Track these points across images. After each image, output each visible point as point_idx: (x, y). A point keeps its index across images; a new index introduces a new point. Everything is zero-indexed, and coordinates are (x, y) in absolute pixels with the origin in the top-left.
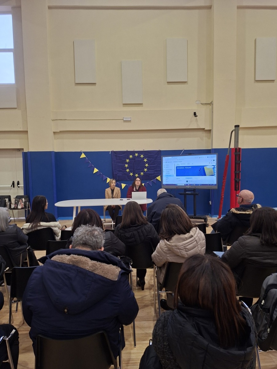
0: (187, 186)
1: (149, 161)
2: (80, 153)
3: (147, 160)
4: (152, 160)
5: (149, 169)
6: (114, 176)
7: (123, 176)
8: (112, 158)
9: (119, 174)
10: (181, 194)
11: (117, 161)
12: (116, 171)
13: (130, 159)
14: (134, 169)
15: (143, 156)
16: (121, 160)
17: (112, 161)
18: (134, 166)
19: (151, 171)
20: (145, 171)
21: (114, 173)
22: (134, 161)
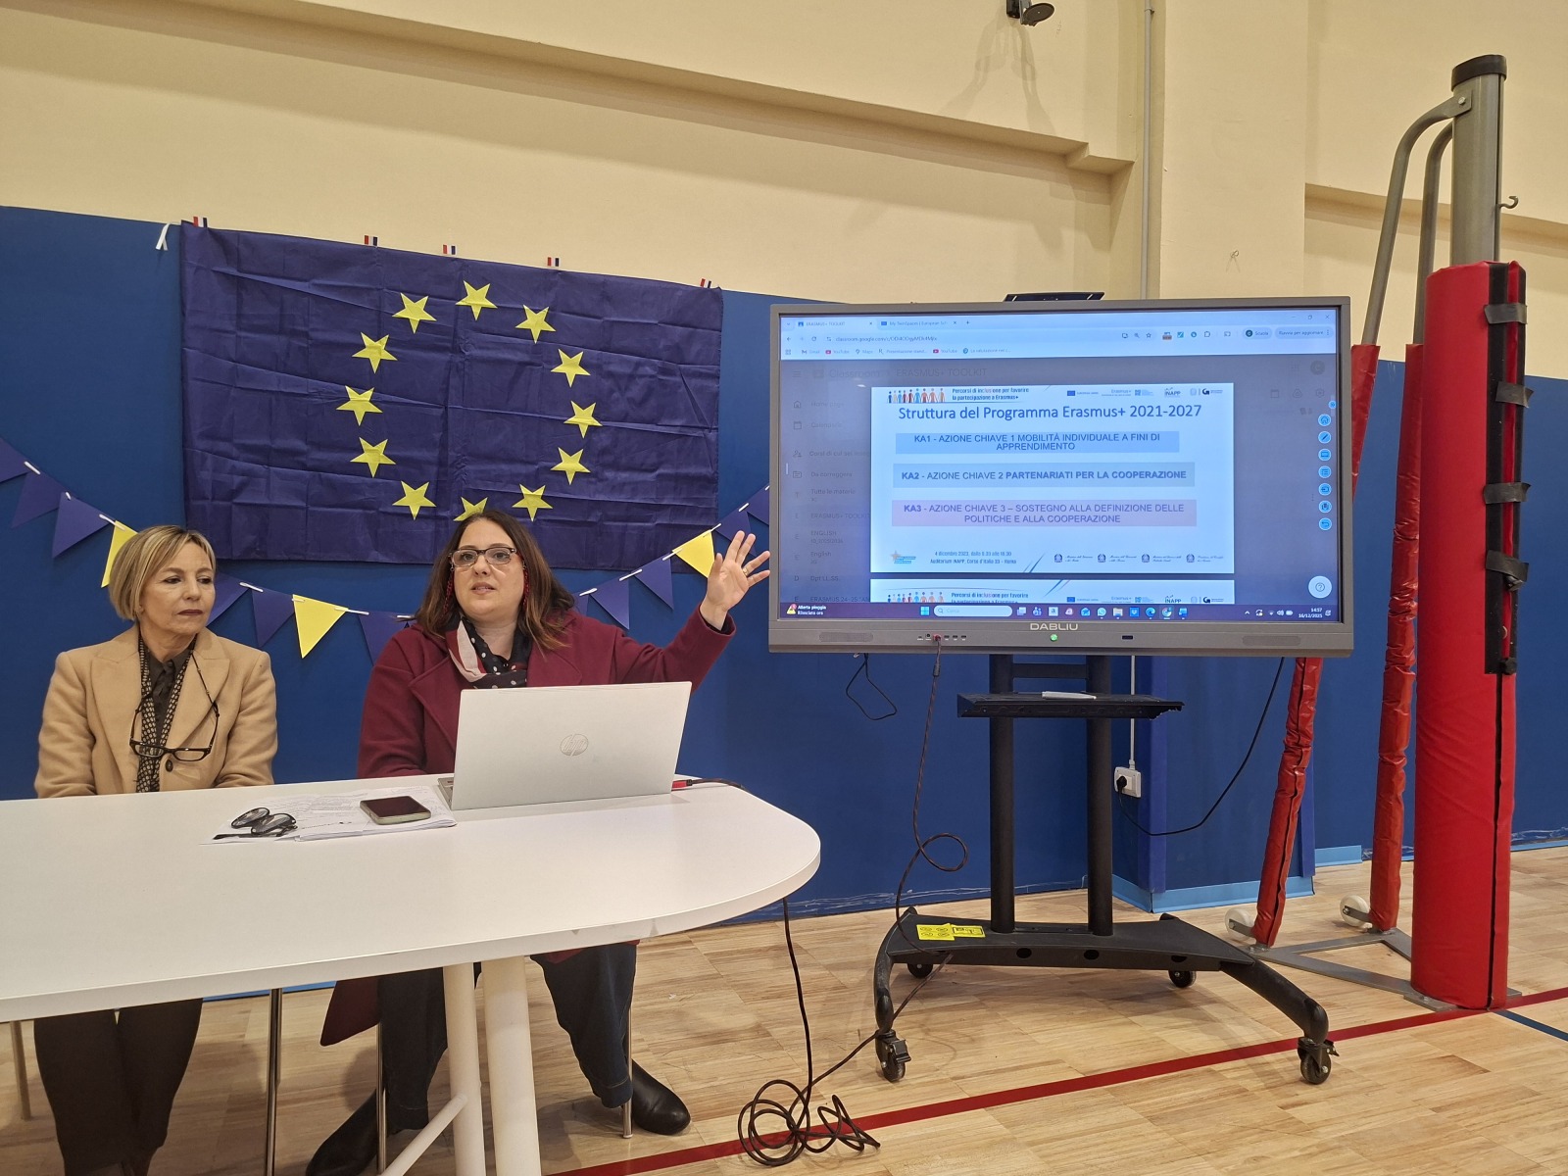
0: (1034, 626)
1: (607, 384)
3: (583, 364)
4: (631, 377)
5: (609, 458)
6: (200, 503)
7: (311, 509)
8: (183, 304)
9: (268, 484)
10: (967, 709)
11: (247, 337)
12: (235, 452)
13: (399, 334)
14: (443, 445)
15: (549, 320)
16: (294, 333)
17: (183, 340)
18: (445, 416)
19: (624, 476)
20: (563, 473)
21: (205, 475)
22: (445, 357)
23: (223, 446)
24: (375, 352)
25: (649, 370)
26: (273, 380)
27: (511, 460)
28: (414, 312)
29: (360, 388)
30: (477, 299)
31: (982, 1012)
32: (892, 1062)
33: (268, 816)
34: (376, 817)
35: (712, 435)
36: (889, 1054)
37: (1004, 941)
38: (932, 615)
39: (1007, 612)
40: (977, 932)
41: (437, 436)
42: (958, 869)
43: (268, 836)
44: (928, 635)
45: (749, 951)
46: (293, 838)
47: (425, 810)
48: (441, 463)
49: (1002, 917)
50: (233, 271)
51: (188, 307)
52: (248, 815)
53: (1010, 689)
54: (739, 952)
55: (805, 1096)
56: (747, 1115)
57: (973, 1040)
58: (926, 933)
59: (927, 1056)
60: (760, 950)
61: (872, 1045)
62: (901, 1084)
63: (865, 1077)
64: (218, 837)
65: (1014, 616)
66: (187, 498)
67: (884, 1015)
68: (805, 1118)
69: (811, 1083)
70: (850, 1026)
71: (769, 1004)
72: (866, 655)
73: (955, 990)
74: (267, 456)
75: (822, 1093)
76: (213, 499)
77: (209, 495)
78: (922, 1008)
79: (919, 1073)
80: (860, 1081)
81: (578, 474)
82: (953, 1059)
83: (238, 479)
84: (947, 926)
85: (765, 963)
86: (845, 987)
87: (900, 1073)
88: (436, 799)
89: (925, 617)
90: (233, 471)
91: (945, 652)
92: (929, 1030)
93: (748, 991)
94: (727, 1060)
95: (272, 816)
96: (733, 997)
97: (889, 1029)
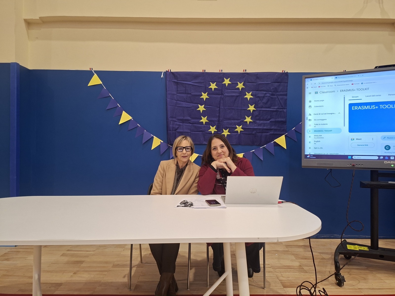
0: (385, 162)
1: (258, 99)
2: (89, 74)
3: (251, 95)
4: (264, 97)
5: (258, 118)
6: (170, 132)
7: (191, 132)
8: (166, 89)
9: (183, 127)
10: (363, 185)
11: (179, 95)
12: (176, 120)
13: (210, 92)
14: (219, 117)
15: (243, 85)
16: (188, 93)
17: (166, 97)
18: (219, 110)
19: (262, 122)
20: (246, 122)
21: (171, 126)
22: (220, 96)
23: (174, 119)
24: (205, 96)
25: (268, 95)
26: (184, 104)
27: (234, 119)
28: (213, 86)
29: (201, 105)
30: (227, 82)
31: (367, 271)
32: (340, 282)
33: (187, 202)
34: (209, 204)
35: (285, 110)
36: (339, 279)
37: (375, 252)
38: (352, 159)
39: (377, 158)
40: (366, 249)
41: (218, 115)
42: (361, 231)
43: (187, 207)
44: (351, 164)
45: (297, 246)
46: (193, 208)
47: (219, 204)
48: (219, 121)
49: (374, 245)
50: (176, 81)
51: (167, 89)
52: (183, 202)
53: (377, 180)
54: (294, 245)
55: (315, 286)
56: (299, 289)
57: (365, 279)
58: (349, 247)
59: (350, 281)
60: (300, 246)
61: (334, 276)
62: (343, 288)
63: (332, 284)
64: (178, 206)
65: (379, 159)
66: (167, 131)
67: (338, 268)
68: (315, 292)
69: (317, 283)
70: (327, 270)
71: (303, 260)
72: (331, 169)
73: (359, 264)
74: (183, 121)
75: (319, 286)
76: (172, 131)
77: (171, 130)
78: (349, 268)
79: (349, 286)
80: (330, 285)
81: (250, 122)
82: (359, 283)
83: (177, 126)
84: (356, 246)
85: (301, 250)
86: (325, 259)
87: (342, 285)
88: (221, 201)
89: (349, 159)
90: (176, 125)
91: (356, 169)
92: (351, 274)
93: (297, 256)
94: (292, 273)
95: (188, 203)
96: (293, 257)
97: (339, 272)
